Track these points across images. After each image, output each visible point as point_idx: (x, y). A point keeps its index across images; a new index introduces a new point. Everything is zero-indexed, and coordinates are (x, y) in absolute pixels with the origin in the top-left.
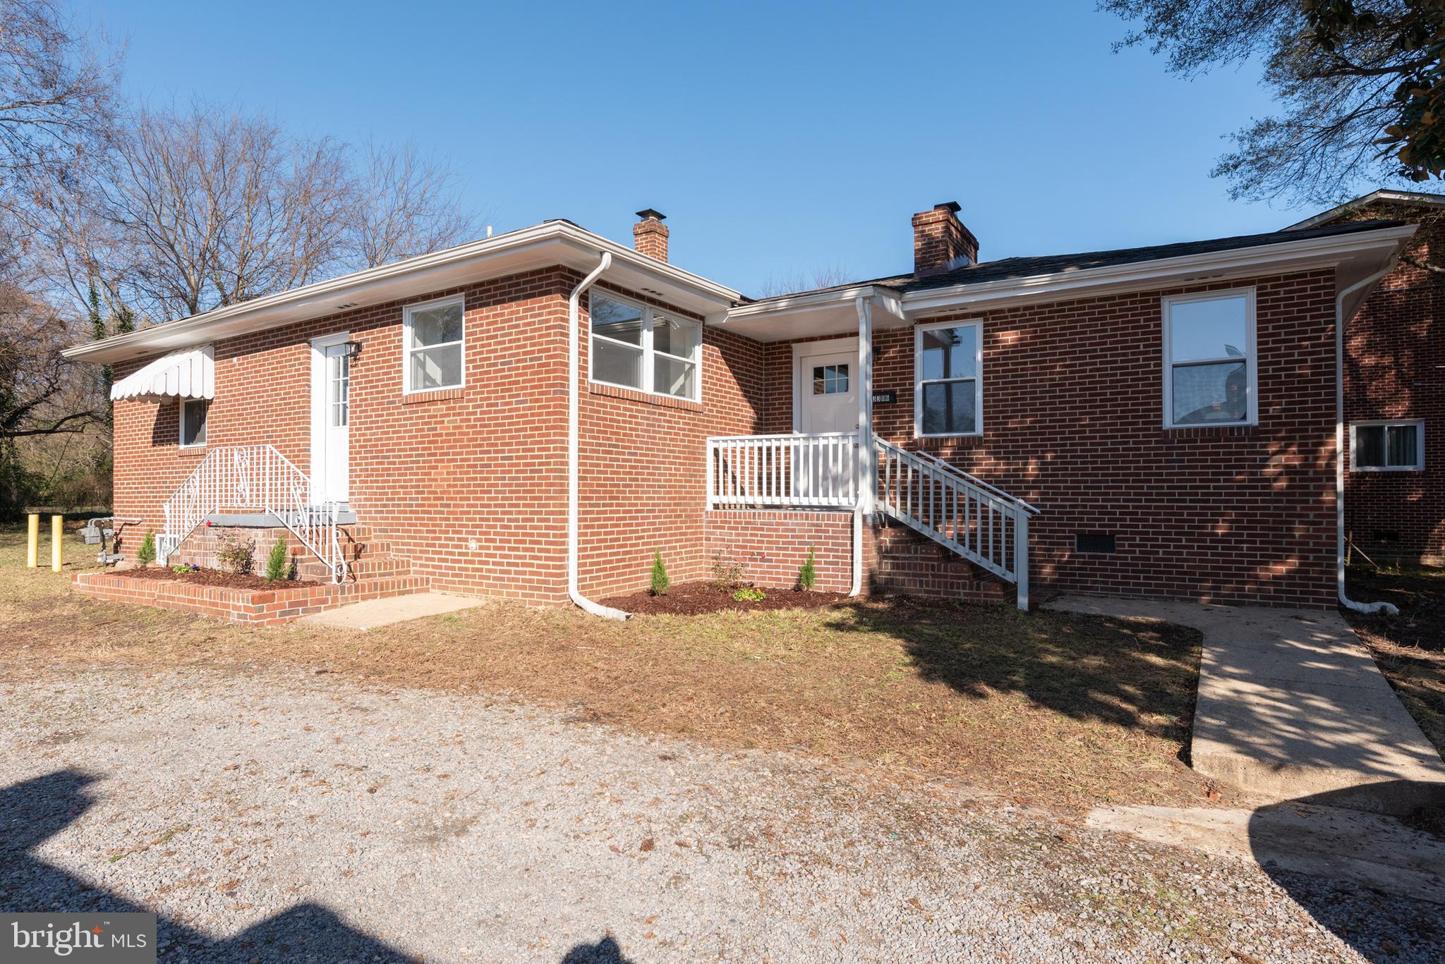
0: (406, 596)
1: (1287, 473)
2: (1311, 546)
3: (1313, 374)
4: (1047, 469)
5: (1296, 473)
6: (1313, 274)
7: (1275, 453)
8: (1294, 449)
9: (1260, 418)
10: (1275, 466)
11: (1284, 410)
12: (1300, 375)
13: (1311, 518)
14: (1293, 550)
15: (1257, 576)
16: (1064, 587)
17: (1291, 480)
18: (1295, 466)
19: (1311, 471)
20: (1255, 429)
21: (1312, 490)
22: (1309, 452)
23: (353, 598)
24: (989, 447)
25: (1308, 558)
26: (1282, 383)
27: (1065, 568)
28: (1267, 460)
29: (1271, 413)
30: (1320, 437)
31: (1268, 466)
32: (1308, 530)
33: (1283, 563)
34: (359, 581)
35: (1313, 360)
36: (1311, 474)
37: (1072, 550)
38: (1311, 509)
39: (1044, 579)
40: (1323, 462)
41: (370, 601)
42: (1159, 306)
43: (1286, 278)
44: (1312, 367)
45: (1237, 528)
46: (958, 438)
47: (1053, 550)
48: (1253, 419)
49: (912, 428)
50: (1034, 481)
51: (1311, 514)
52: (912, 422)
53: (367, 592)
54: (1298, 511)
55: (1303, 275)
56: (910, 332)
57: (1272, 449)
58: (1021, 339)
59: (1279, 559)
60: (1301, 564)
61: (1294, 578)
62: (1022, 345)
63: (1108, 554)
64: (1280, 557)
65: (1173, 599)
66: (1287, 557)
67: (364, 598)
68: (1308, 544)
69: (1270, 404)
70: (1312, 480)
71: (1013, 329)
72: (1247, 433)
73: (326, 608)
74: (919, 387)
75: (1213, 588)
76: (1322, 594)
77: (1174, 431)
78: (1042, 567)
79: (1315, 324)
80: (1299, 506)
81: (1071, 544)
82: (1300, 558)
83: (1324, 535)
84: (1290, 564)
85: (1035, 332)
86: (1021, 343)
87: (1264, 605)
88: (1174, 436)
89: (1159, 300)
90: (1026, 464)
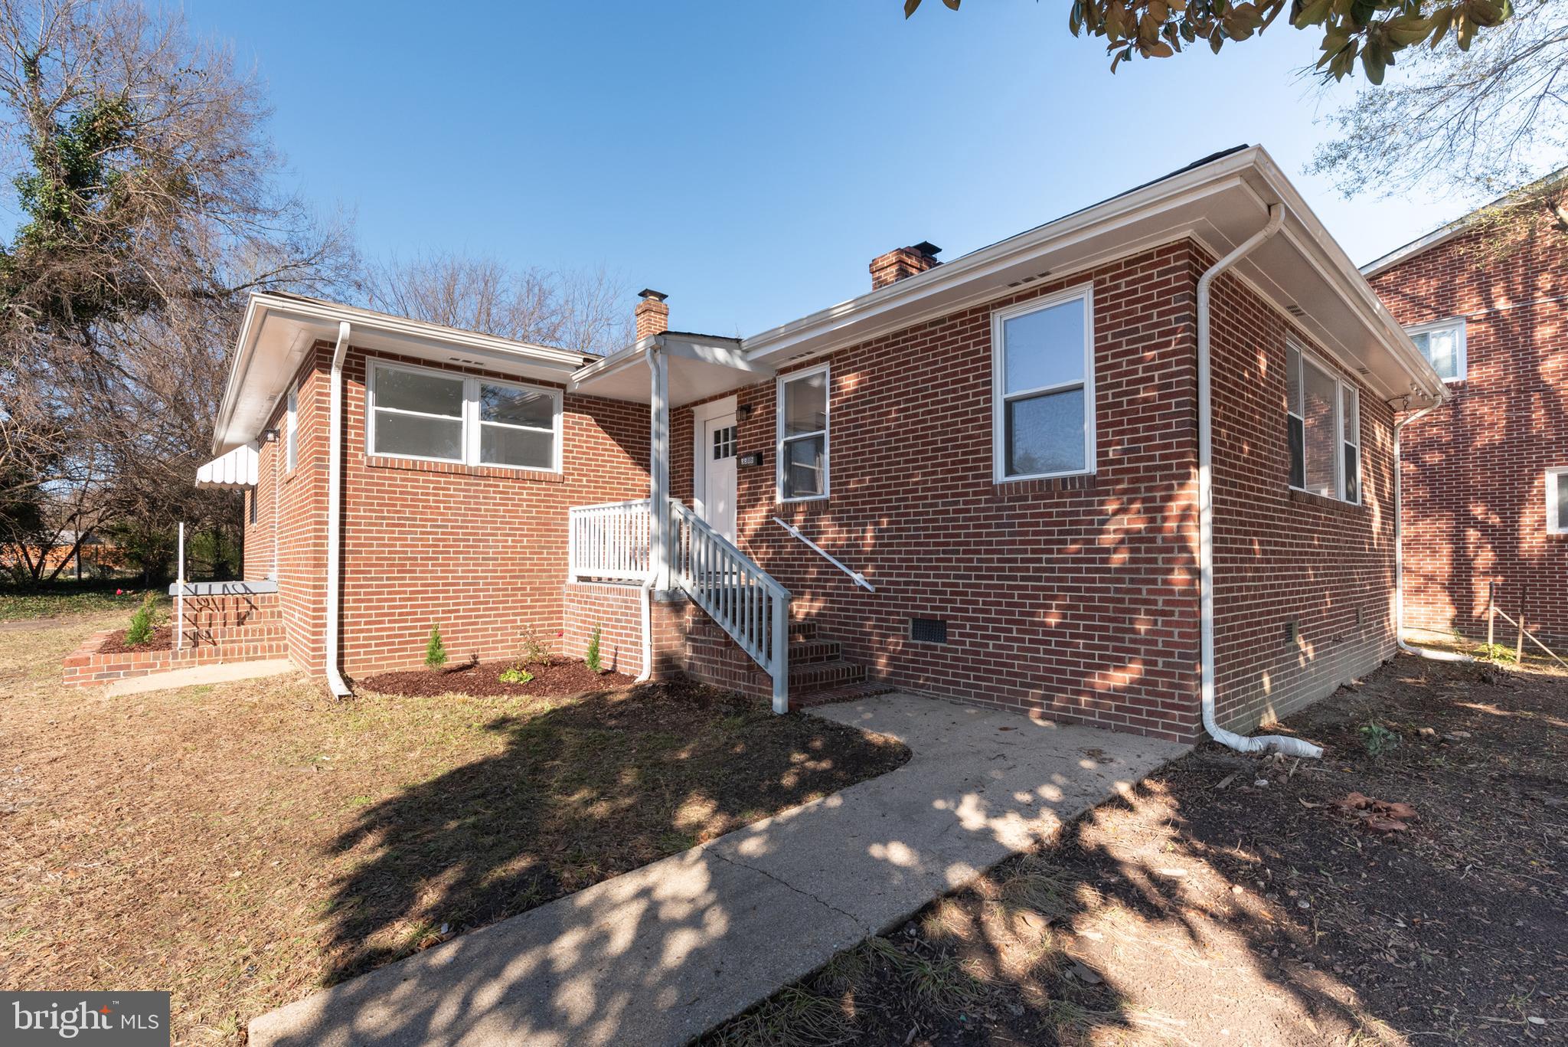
0: (256, 662)
1: (1131, 541)
2: (1160, 647)
3: (1162, 397)
4: (882, 538)
5: (1141, 540)
6: (1160, 253)
7: (1116, 513)
8: (1137, 506)
9: (1099, 464)
10: (1115, 531)
11: (1125, 451)
12: (1146, 400)
13: (1160, 606)
14: (1137, 651)
15: (1092, 685)
16: (898, 682)
17: (1132, 550)
18: (1139, 531)
19: (1159, 537)
20: (1092, 480)
21: (1160, 565)
22: (1154, 511)
23: (187, 663)
24: (833, 512)
25: (1155, 663)
26: (1124, 413)
27: (899, 659)
28: (1103, 522)
29: (1111, 456)
30: (1170, 487)
31: (1108, 532)
32: (1155, 623)
33: (1123, 668)
34: (220, 646)
35: (1161, 377)
36: (1159, 543)
37: (905, 637)
38: (1160, 592)
39: (879, 672)
40: (1172, 524)
41: (209, 666)
42: (988, 324)
43: (1128, 263)
44: (1159, 387)
45: (1073, 617)
46: (808, 503)
47: (888, 636)
48: (1091, 467)
49: (774, 492)
50: (872, 552)
51: (1160, 599)
52: (774, 485)
53: (205, 658)
54: (1144, 595)
55: (1148, 256)
56: (772, 385)
57: (1111, 507)
58: (860, 383)
59: (1120, 664)
60: (1147, 672)
61: (1139, 691)
62: (863, 389)
63: (940, 645)
64: (1121, 660)
65: (1003, 707)
66: (1131, 660)
67: (201, 663)
68: (1156, 643)
69: (1109, 444)
70: (1161, 550)
71: (855, 370)
72: (1081, 485)
73: (152, 672)
74: (780, 447)
75: (1044, 697)
76: (1173, 718)
77: (1002, 486)
78: (878, 657)
79: (1163, 324)
80: (1144, 588)
81: (905, 630)
82: (1145, 663)
83: (1176, 631)
84: (1131, 671)
85: (873, 372)
86: (861, 388)
87: (1103, 727)
88: (1002, 492)
89: (988, 316)
90: (864, 531)
